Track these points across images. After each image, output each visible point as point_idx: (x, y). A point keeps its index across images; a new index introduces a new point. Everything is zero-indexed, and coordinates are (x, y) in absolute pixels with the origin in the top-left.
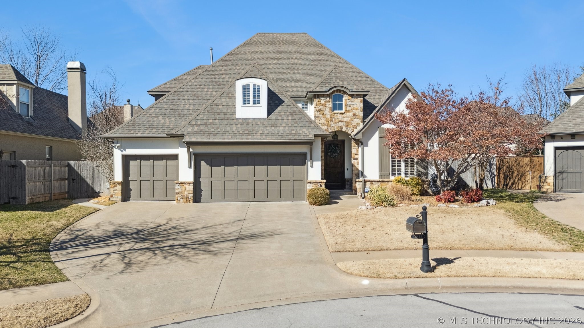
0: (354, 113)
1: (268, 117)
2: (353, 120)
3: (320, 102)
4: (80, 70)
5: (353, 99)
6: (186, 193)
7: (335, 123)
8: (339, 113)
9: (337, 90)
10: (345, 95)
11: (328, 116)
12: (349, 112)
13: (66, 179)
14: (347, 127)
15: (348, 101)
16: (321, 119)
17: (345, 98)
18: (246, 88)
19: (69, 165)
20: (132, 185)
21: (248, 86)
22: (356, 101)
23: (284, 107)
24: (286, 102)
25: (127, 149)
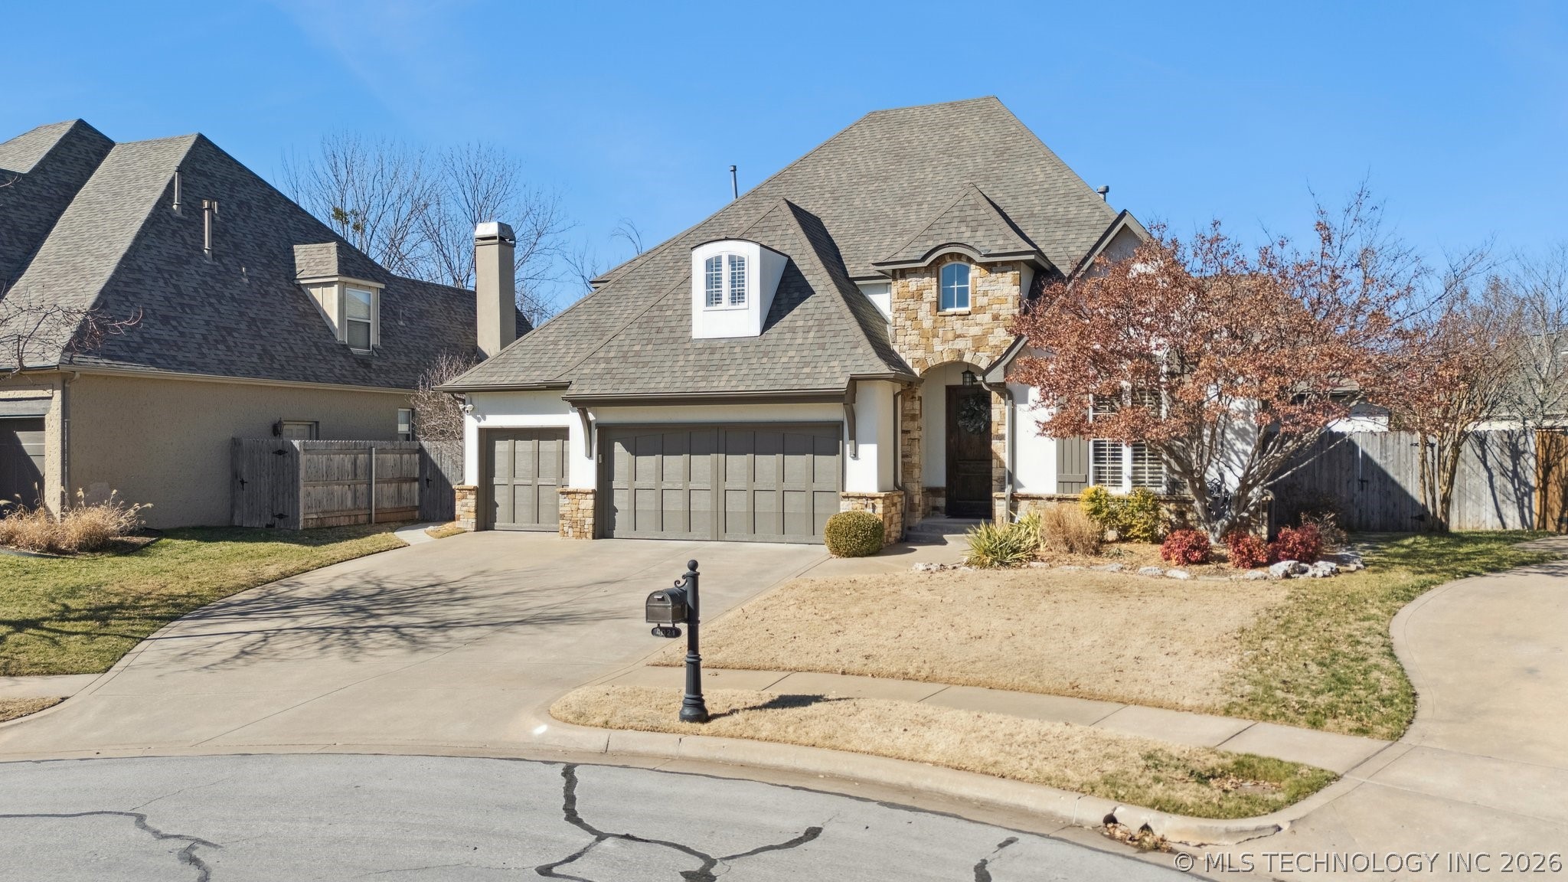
0: (995, 312)
1: (762, 334)
2: (993, 333)
3: (906, 290)
4: (497, 241)
5: (993, 275)
6: (580, 515)
7: (944, 341)
8: (955, 315)
9: (952, 255)
10: (973, 266)
11: (927, 324)
12: (981, 309)
13: (415, 480)
14: (977, 350)
15: (979, 281)
16: (908, 333)
17: (974, 272)
18: (713, 264)
19: (421, 451)
20: (501, 496)
21: (718, 260)
22: (1000, 280)
23: (809, 306)
24: (817, 294)
25: (488, 417)
